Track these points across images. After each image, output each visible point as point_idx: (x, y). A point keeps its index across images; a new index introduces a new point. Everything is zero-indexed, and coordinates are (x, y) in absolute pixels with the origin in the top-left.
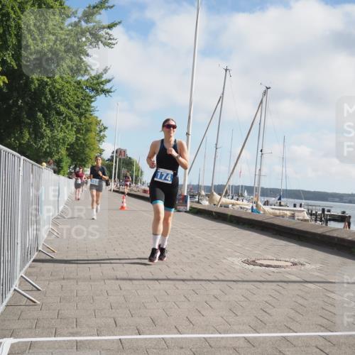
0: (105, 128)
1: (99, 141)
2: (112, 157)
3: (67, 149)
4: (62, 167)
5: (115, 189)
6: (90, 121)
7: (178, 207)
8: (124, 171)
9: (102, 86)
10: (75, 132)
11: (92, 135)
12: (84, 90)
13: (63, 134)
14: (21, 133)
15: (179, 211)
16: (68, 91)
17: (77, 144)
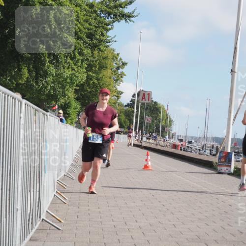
0: (124, 64)
1: (116, 81)
2: (133, 101)
3: (76, 91)
4: (69, 114)
5: (137, 143)
6: (105, 56)
7: (219, 168)
8: (148, 119)
9: (121, 9)
10: (86, 68)
11: (107, 73)
12: (98, 15)
13: (70, 72)
14: (20, 70)
15: (220, 173)
16: (78, 16)
17: (89, 85)
